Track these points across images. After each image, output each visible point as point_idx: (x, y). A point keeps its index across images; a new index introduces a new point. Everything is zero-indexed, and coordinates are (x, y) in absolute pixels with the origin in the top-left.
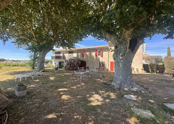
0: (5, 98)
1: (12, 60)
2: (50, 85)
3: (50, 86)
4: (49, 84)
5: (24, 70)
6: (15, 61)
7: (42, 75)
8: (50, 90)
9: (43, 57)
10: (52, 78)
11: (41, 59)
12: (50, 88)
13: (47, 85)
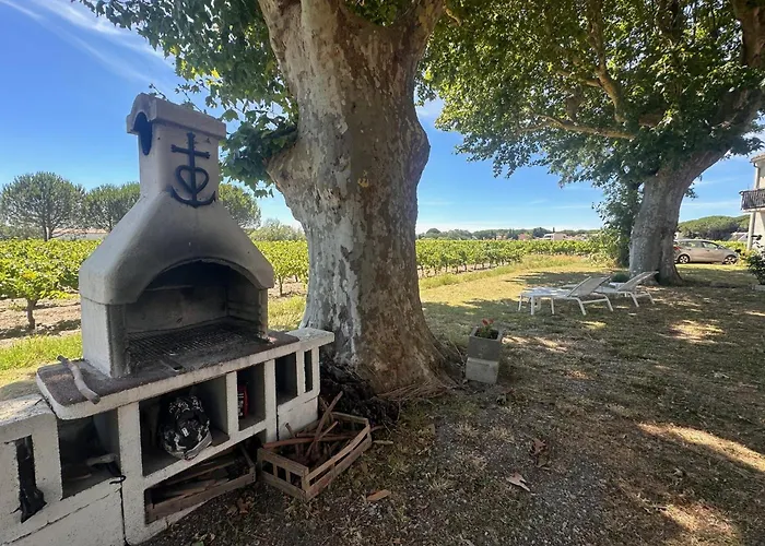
0: (422, 366)
1: (565, 232)
2: (642, 374)
3: (643, 380)
4: (639, 366)
5: (577, 270)
6: (572, 234)
7: (644, 301)
8: (620, 409)
9: (669, 201)
10: (691, 331)
11: (655, 214)
12: (628, 398)
13: (626, 364)
